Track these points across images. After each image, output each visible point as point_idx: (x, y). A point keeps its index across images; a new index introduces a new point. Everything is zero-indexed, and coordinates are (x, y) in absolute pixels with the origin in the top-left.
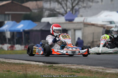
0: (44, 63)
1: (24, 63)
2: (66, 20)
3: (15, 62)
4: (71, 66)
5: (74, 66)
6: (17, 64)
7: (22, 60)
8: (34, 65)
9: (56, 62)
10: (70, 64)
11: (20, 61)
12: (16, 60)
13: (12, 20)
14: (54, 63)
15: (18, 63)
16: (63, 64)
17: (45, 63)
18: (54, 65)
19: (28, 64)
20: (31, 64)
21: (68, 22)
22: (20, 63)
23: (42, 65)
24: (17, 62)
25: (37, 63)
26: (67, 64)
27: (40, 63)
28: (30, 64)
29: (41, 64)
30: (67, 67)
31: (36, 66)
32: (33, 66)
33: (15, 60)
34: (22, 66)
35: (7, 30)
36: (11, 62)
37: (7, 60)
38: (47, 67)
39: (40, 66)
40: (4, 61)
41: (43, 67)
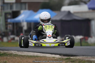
0: (60, 55)
1: (38, 55)
2: (89, 9)
3: (29, 55)
4: (90, 58)
6: (31, 56)
7: (37, 52)
8: (49, 57)
9: (74, 54)
10: (90, 56)
11: (34, 53)
12: (30, 53)
13: (29, 9)
15: (32, 55)
16: (82, 57)
18: (71, 57)
19: (43, 56)
20: (46, 57)
21: (91, 10)
22: (34, 56)
23: (58, 57)
24: (31, 55)
25: (53, 56)
26: (87, 57)
28: (45, 56)
30: (86, 59)
32: (48, 59)
34: (36, 58)
35: (23, 21)
36: (24, 55)
37: (20, 53)
38: (63, 60)
39: (56, 58)
40: (16, 54)
41: (59, 60)
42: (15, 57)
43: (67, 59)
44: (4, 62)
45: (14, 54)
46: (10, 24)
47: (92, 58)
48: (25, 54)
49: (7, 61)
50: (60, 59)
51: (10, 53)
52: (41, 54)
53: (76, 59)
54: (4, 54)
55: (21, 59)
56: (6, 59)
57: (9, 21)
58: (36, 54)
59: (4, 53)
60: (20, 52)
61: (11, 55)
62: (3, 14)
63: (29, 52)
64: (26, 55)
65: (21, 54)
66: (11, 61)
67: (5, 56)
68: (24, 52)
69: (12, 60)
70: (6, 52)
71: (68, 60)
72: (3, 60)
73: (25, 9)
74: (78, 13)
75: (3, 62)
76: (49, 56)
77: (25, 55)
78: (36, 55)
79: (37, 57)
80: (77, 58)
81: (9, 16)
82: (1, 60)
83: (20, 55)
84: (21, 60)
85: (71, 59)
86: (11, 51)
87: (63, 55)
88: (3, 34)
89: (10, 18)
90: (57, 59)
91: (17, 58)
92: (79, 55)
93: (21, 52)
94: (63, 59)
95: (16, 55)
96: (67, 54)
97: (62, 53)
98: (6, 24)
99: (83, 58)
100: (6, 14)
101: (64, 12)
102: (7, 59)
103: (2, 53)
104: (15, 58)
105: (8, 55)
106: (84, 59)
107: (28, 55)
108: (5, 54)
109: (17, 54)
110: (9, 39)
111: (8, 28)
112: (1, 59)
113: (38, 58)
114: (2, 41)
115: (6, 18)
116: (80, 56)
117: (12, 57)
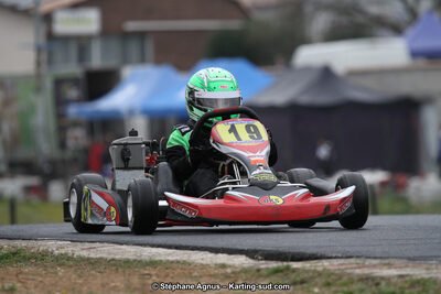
0: (253, 258)
1: (157, 259)
2: (415, 54)
3: (117, 257)
4: (374, 266)
5: (390, 266)
6: (127, 263)
8: (203, 266)
9: (310, 251)
10: (375, 258)
12: (124, 247)
13: (159, 60)
15: (132, 258)
17: (256, 259)
18: (295, 265)
19: (178, 262)
20: (190, 264)
22: (140, 262)
23: (241, 265)
24: (126, 256)
25: (222, 258)
26: (361, 261)
27: (232, 256)
28: (184, 263)
29: (239, 260)
30: (358, 271)
31: (215, 272)
32: (196, 274)
33: (122, 244)
34: (147, 272)
35: (131, 113)
36: (98, 256)
37: (83, 249)
38: (260, 276)
39: (229, 270)
40: (66, 254)
42: (60, 265)
43: (277, 271)
45: (56, 252)
46: (76, 124)
47: (385, 265)
48: (104, 256)
49: (18, 285)
51: (41, 249)
52: (169, 254)
54: (14, 254)
55: (80, 276)
56: (17, 275)
57: (73, 111)
58: (148, 253)
59: (13, 250)
60: (80, 246)
61: (42, 257)
62: (49, 84)
63: (118, 247)
64: (106, 260)
65: (84, 254)
66: (36, 287)
68: (101, 245)
69: (42, 282)
70: (23, 244)
71: (280, 274)
73: (143, 60)
76: (204, 262)
77: (101, 259)
78: (147, 259)
81: (73, 93)
83: (81, 259)
84: (80, 281)
85: (295, 270)
86: (44, 243)
87: (262, 255)
89: (78, 101)
90: (233, 273)
91: (62, 272)
92: (330, 255)
93: (87, 245)
94: (259, 270)
95: (63, 260)
96: (281, 249)
97: (259, 248)
99: (343, 267)
100: (59, 83)
102: (21, 276)
103: (3, 251)
105: (29, 259)
107: (113, 260)
108: (15, 256)
109: (70, 255)
111: (71, 143)
113: (153, 272)
115: (60, 103)
116: (335, 258)
117: (45, 267)
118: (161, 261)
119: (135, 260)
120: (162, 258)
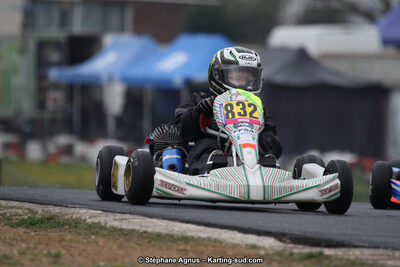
0: (280, 240)
1: (189, 234)
2: (386, 42)
3: (149, 230)
6: (159, 237)
7: (182, 221)
8: (234, 246)
9: (337, 238)
11: (172, 223)
12: (154, 220)
14: (330, 244)
15: (164, 232)
16: (371, 251)
17: (284, 242)
18: (328, 252)
19: (209, 239)
20: (221, 243)
22: (172, 236)
23: (272, 248)
24: (158, 230)
25: (252, 239)
26: (390, 253)
27: (261, 238)
28: (216, 240)
29: (269, 242)
30: (390, 263)
31: (247, 252)
32: (230, 253)
33: (151, 217)
34: (181, 247)
35: (111, 79)
36: (130, 228)
37: (115, 220)
38: (294, 260)
39: (262, 252)
40: (99, 223)
41: (277, 258)
42: (94, 234)
43: (310, 256)
44: (49, 255)
45: (89, 221)
46: (56, 86)
48: (137, 228)
49: (63, 252)
50: (279, 254)
51: (74, 216)
52: (200, 231)
53: (348, 260)
54: (49, 219)
55: (120, 247)
56: (60, 242)
57: (54, 74)
58: (179, 228)
59: (47, 215)
60: (111, 216)
61: (76, 225)
62: (32, 46)
63: (149, 220)
64: (138, 232)
65: (117, 224)
66: (80, 255)
67: (51, 227)
68: (132, 217)
69: (84, 250)
70: (56, 210)
71: (313, 260)
72: (47, 245)
73: (121, 29)
74: (338, 57)
75: (45, 255)
76: (235, 242)
77: (133, 230)
78: (179, 234)
79: (185, 239)
80: (353, 258)
81: (55, 56)
82: (41, 247)
83: (114, 229)
84: (122, 252)
85: (327, 257)
86: (76, 210)
87: (290, 239)
88: (27, 129)
89: (59, 64)
90: (267, 255)
91: (101, 241)
92: (357, 244)
93: (118, 216)
94: (292, 254)
95: (96, 229)
96: (308, 235)
97: (286, 232)
98: (42, 87)
99: (375, 258)
100: (42, 45)
101: (283, 50)
102: (64, 243)
103: (38, 216)
104: (97, 243)
105: (63, 225)
106: (381, 262)
107: (145, 232)
108: (50, 221)
109: (103, 224)
110: (52, 148)
111: (50, 104)
112: (40, 243)
113: (188, 248)
114: (22, 155)
115: (42, 65)
116: (363, 247)
117: (79, 234)
118: (192, 237)
119: (167, 235)
120: (193, 234)
